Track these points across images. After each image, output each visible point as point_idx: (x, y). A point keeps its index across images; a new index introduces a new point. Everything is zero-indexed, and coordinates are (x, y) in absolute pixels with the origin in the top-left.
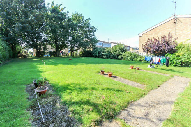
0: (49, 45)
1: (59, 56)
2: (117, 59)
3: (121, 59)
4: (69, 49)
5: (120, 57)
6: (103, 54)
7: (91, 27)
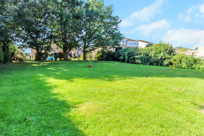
0: (54, 43)
1: (67, 60)
2: (161, 65)
3: (167, 65)
4: (81, 49)
5: (166, 62)
6: (136, 57)
7: (113, 18)
